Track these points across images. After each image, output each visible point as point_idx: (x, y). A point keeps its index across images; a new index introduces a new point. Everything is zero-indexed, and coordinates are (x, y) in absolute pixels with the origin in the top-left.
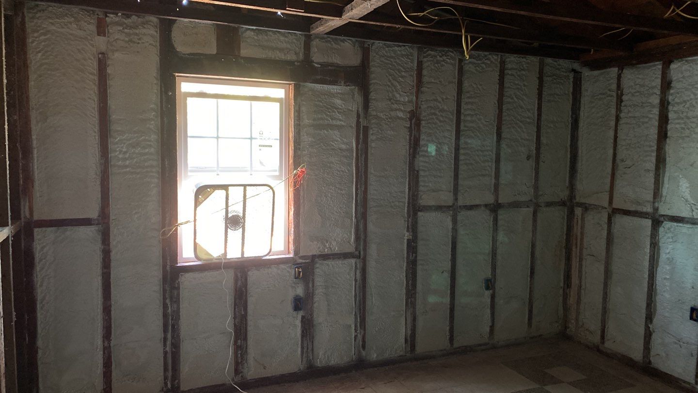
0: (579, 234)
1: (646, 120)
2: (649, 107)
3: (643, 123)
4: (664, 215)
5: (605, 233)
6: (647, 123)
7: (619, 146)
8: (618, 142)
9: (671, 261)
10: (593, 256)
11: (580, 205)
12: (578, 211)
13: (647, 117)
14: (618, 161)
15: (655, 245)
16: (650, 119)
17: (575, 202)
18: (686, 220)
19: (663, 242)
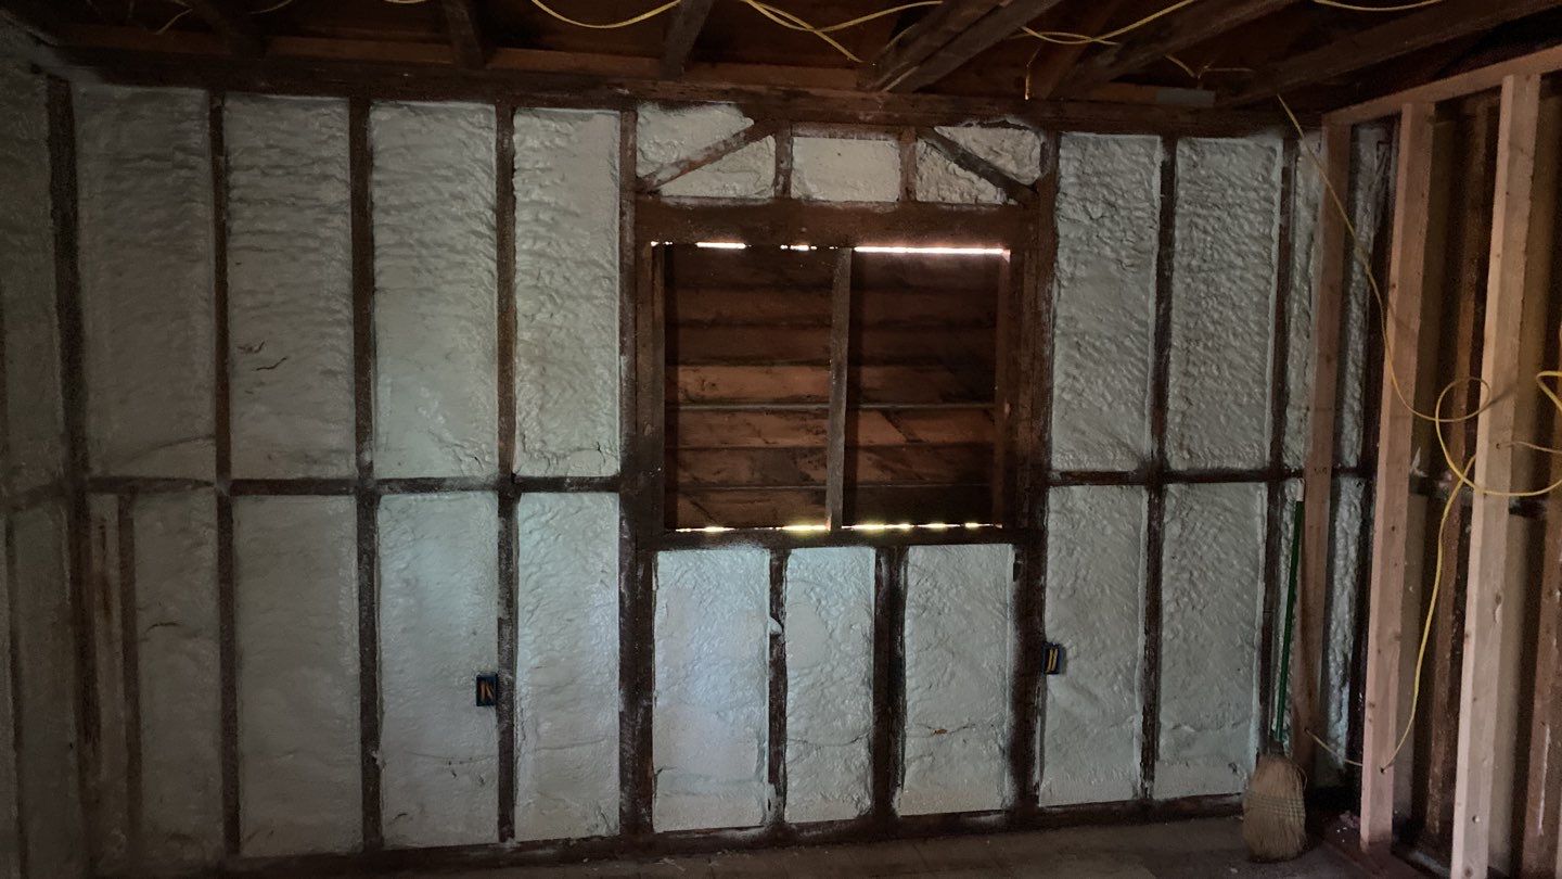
0: (114, 574)
1: (312, 243)
2: (317, 209)
3: (306, 250)
4: (390, 480)
5: (209, 553)
6: (315, 250)
7: (236, 311)
8: (233, 300)
9: (411, 586)
10: (174, 624)
11: (108, 485)
12: (104, 506)
13: (315, 236)
14: (234, 350)
15: (368, 557)
16: (326, 241)
17: (87, 477)
18: (448, 483)
19: (391, 545)
